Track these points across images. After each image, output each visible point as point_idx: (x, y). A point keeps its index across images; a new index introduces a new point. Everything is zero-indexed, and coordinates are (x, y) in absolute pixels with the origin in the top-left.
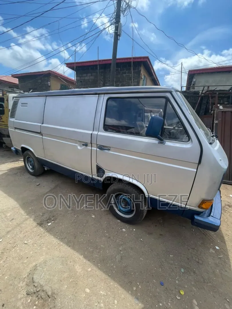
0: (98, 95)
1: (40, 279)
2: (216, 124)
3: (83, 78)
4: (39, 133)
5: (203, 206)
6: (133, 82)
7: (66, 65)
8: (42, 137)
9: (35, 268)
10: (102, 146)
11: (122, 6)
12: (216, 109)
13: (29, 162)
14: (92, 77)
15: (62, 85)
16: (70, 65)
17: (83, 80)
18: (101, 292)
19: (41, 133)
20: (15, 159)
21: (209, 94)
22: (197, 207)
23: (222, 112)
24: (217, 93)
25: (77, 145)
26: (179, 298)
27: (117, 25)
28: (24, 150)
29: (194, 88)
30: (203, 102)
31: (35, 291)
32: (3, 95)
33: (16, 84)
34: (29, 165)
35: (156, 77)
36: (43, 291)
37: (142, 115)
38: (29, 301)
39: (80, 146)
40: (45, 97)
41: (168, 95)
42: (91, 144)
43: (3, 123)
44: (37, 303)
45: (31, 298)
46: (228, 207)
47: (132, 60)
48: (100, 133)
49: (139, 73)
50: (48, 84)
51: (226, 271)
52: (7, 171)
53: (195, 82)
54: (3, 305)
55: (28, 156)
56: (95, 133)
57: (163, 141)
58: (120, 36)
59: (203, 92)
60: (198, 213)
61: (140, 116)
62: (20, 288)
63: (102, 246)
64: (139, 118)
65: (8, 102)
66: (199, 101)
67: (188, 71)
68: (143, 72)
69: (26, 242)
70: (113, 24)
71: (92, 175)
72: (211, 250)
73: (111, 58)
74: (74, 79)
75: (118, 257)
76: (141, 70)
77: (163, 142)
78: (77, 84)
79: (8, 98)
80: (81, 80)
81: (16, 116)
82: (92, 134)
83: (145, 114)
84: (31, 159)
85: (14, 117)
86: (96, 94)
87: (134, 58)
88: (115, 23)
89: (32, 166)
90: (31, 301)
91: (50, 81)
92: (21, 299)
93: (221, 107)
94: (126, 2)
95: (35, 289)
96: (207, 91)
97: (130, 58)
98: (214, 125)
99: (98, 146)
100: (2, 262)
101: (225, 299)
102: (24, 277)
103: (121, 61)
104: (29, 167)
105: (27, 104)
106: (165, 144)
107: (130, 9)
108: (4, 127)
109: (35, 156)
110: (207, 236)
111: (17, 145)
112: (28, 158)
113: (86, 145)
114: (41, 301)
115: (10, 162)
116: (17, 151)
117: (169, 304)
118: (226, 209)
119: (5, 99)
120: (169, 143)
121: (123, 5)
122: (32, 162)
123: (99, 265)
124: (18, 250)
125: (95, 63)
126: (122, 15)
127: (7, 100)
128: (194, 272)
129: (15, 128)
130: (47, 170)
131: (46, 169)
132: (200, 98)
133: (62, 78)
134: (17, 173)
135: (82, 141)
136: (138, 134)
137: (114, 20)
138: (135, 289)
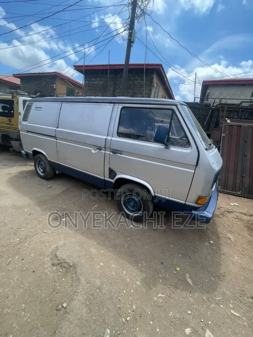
0: (113, 104)
1: (62, 255)
2: (223, 136)
3: (92, 83)
4: (54, 137)
5: (199, 202)
6: (144, 91)
7: (74, 68)
8: (56, 140)
9: (57, 248)
10: (115, 150)
11: (136, 12)
12: (224, 122)
13: (40, 165)
14: (102, 83)
15: (68, 89)
16: (78, 68)
17: (91, 84)
18: (113, 266)
19: (55, 137)
20: (22, 164)
21: (219, 107)
22: (194, 203)
23: (230, 125)
24: (226, 107)
25: (92, 149)
26: (175, 272)
27: (131, 31)
28: (35, 153)
29: (208, 100)
30: (214, 115)
31: (59, 263)
32: (13, 97)
33: (18, 85)
34: (40, 168)
35: (169, 86)
36: (66, 263)
37: (152, 124)
38: (55, 269)
39: (95, 150)
40: (61, 103)
41: (174, 108)
42: (104, 148)
43: (12, 126)
44: (61, 270)
45: (56, 267)
46: (227, 213)
47: (145, 67)
48: (113, 139)
49: (151, 81)
50: (54, 87)
51: (216, 258)
52: (16, 174)
53: (209, 93)
54: (34, 272)
55: (39, 160)
56: (109, 138)
57: (168, 146)
58: (133, 43)
59: (214, 105)
60: (196, 209)
61: (150, 125)
62: (46, 261)
63: (112, 237)
64: (150, 128)
65: (18, 105)
66: (209, 114)
67: (202, 81)
68: (155, 80)
69: (45, 231)
70: (126, 30)
71: (104, 177)
72: (206, 243)
73: (124, 63)
74: (82, 83)
75: (126, 245)
76: (153, 78)
77: (168, 148)
78: (85, 88)
79: (18, 101)
80: (89, 85)
81: (28, 120)
82: (106, 139)
83: (155, 124)
84: (42, 163)
85: (26, 120)
86: (111, 103)
87: (146, 65)
88: (129, 29)
89: (43, 170)
90: (56, 269)
91: (55, 84)
92: (47, 268)
93: (229, 121)
94: (141, 9)
95: (59, 261)
96: (220, 104)
97: (143, 65)
98: (222, 137)
99: (111, 150)
100: (26, 245)
101: (212, 275)
102: (48, 254)
103: (133, 67)
104: (40, 170)
105: (41, 108)
106: (170, 149)
107: (145, 16)
108: (12, 130)
109: (47, 159)
110: (204, 233)
111: (28, 149)
112: (40, 161)
113: (100, 149)
114: (64, 269)
115: (19, 166)
116: (27, 154)
117: (167, 276)
118: (225, 214)
119: (15, 102)
120: (173, 149)
121: (138, 11)
122: (43, 165)
123: (110, 249)
124: (39, 237)
125: (105, 68)
126: (136, 21)
127: (17, 103)
128: (190, 257)
129: (28, 131)
130: (58, 174)
131: (57, 172)
132: (211, 111)
133: (69, 82)
134: (27, 176)
135: (97, 145)
136: (147, 140)
137: (128, 26)
138: (140, 265)
